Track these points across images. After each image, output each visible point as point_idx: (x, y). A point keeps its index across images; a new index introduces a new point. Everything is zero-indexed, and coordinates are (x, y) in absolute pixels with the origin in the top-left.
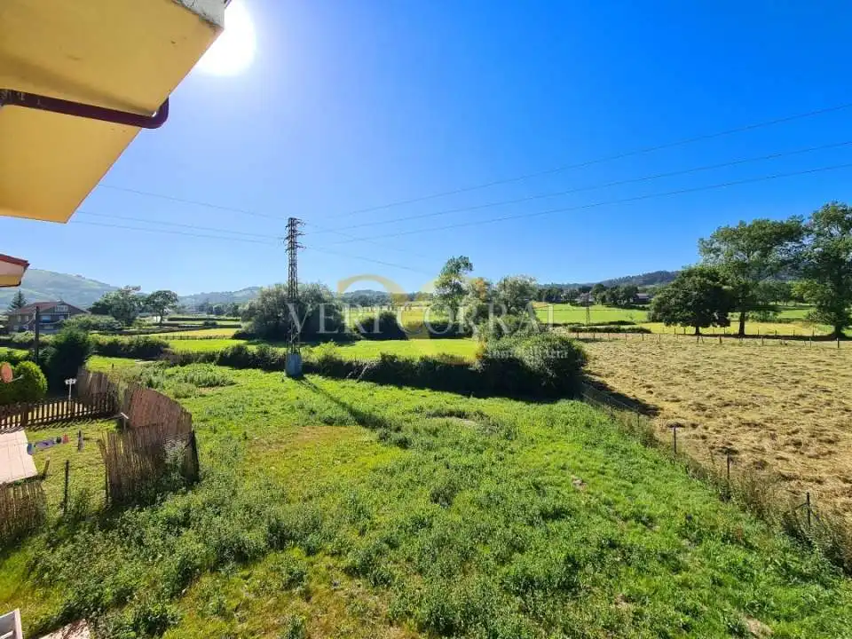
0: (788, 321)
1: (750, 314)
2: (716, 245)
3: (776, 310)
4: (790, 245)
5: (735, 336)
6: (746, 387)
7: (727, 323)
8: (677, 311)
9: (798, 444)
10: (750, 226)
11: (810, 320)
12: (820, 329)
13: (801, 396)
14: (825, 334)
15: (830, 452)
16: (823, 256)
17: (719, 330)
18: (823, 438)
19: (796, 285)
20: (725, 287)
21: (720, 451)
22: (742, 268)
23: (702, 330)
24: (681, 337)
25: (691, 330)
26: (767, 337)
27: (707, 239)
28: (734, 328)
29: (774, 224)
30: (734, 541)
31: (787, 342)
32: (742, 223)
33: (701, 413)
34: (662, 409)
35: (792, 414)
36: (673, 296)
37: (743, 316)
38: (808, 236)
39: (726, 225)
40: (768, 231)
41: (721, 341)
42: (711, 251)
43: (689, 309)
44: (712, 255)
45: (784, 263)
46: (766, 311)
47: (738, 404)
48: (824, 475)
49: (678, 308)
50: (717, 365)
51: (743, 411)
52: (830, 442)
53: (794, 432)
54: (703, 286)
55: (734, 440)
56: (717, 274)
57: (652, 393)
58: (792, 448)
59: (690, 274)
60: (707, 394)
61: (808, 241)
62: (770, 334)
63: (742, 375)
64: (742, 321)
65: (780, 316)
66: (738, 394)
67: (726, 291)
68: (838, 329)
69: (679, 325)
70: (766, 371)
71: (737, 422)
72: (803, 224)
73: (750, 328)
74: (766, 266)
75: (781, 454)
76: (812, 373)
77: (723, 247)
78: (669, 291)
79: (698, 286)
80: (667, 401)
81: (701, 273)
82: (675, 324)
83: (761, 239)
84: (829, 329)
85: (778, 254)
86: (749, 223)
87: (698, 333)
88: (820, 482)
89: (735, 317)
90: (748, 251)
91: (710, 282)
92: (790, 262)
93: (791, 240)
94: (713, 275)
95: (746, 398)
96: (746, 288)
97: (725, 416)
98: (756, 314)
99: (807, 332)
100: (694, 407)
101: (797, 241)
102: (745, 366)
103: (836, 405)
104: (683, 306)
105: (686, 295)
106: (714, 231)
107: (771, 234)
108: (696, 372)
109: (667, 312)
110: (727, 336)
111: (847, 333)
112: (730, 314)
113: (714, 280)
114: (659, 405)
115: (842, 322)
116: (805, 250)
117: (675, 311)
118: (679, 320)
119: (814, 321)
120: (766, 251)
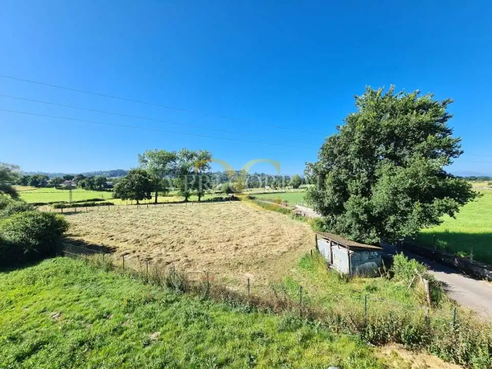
0: (172, 196)
1: (159, 193)
2: (146, 159)
3: (168, 191)
4: (173, 163)
5: (153, 203)
6: (157, 227)
7: (150, 198)
9: (173, 247)
10: (159, 152)
11: (179, 195)
13: (175, 227)
15: (182, 247)
16: (182, 169)
17: (147, 201)
20: (149, 180)
21: (145, 261)
22: (156, 171)
23: (140, 202)
24: (130, 206)
25: (135, 202)
27: (142, 155)
28: (153, 200)
29: (167, 153)
31: (171, 205)
32: (156, 150)
33: (138, 244)
34: (118, 247)
35: (172, 235)
36: (126, 184)
37: (157, 194)
38: (178, 160)
39: (150, 150)
40: (165, 155)
41: (148, 207)
42: (143, 161)
43: (134, 190)
44: (144, 163)
45: (170, 170)
46: (165, 191)
47: (153, 236)
48: (180, 257)
49: (128, 190)
50: (146, 219)
51: (155, 239)
52: (183, 243)
53: (172, 243)
54: (140, 179)
55: (151, 253)
56: (146, 173)
57: (113, 239)
58: (171, 250)
59: (134, 172)
60: (141, 234)
61: (178, 162)
62: (166, 202)
63: (156, 222)
64: (156, 196)
65: (169, 194)
66: (153, 231)
67: (150, 182)
68: (186, 198)
69: (129, 199)
70: (164, 218)
71: (153, 244)
72: (176, 155)
74: (165, 171)
75: (168, 253)
76: (178, 216)
77: (149, 160)
78: (123, 181)
79: (138, 179)
80: (121, 242)
81: (140, 173)
82: (127, 199)
83: (163, 159)
84: (183, 199)
85: (169, 166)
87: (138, 204)
88: (178, 260)
89: (153, 194)
91: (143, 177)
92: (172, 170)
94: (144, 174)
95: (157, 232)
96: (158, 181)
97: (148, 243)
98: (161, 193)
99: (178, 200)
100: (134, 242)
102: (157, 217)
103: (184, 228)
104: (130, 189)
105: (132, 183)
106: (145, 152)
107: (166, 157)
108: (136, 223)
109: (123, 193)
110: (150, 204)
111: (189, 200)
112: (152, 193)
113: (145, 176)
114: (117, 245)
115: (187, 195)
116: (177, 166)
117: (127, 192)
118: (129, 197)
119: (180, 195)
120: (165, 165)
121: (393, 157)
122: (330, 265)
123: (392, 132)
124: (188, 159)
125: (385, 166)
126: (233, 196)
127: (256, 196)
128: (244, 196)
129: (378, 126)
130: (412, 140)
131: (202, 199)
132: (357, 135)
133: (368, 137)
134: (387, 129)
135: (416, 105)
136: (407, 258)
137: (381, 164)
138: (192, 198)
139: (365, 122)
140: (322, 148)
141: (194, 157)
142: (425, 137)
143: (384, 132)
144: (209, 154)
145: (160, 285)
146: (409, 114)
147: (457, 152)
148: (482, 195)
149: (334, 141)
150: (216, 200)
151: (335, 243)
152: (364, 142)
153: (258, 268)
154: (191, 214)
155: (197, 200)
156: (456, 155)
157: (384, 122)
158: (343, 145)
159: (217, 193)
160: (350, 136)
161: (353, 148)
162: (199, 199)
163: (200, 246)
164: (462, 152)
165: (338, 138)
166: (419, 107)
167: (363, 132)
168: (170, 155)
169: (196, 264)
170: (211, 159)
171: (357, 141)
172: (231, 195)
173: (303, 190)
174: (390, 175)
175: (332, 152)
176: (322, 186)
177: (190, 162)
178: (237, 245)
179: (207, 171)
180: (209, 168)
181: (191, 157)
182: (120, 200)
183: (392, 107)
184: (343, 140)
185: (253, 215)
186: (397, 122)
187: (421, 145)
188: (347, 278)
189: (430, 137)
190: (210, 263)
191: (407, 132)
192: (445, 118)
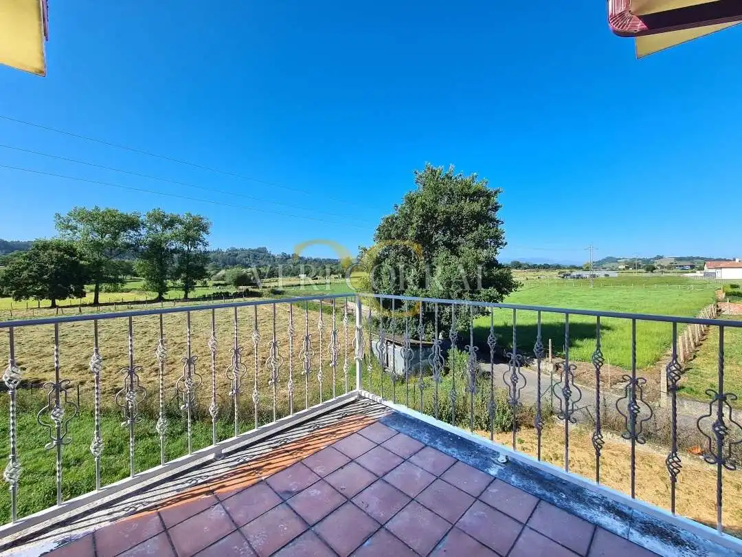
0: (128, 291)
1: (104, 286)
2: (73, 223)
3: (123, 282)
4: (132, 233)
5: (90, 305)
6: (113, 343)
7: (83, 295)
8: (30, 284)
9: (157, 370)
10: (103, 212)
11: (145, 289)
12: (150, 295)
13: (151, 341)
14: (153, 298)
15: (174, 369)
16: (152, 245)
17: (76, 301)
18: (168, 362)
19: (136, 263)
20: (82, 262)
21: (110, 393)
22: (97, 246)
23: (58, 302)
24: (36, 311)
25: (48, 303)
26: (117, 304)
27: (64, 215)
28: (90, 298)
29: (121, 215)
30: (142, 438)
31: (132, 306)
32: (97, 208)
33: (85, 372)
34: (45, 380)
35: (148, 354)
36: (26, 269)
37: (97, 287)
38: (143, 227)
39: (83, 207)
40: (117, 218)
41: (80, 311)
42: (68, 227)
43: (45, 282)
44: (69, 231)
45: (128, 246)
46: (115, 283)
47: (111, 357)
48: (174, 381)
49: (30, 281)
50: (84, 331)
51: (116, 361)
52: (172, 363)
53: (153, 364)
54: (60, 260)
55: (118, 382)
56: (75, 250)
57: (24, 369)
58: (154, 373)
59: (45, 247)
60: (84, 356)
61: (143, 232)
62: (119, 302)
63: (108, 335)
64: (97, 291)
65: (126, 287)
66: (109, 350)
67: (83, 265)
68: (161, 294)
69: (31, 299)
70: (123, 329)
71: (116, 369)
72: (140, 219)
73: (103, 298)
74: (116, 247)
75: (149, 379)
76: (152, 325)
77: (80, 226)
78: (20, 264)
79: (55, 260)
80: (46, 371)
81: (58, 248)
82: (27, 298)
83: (112, 224)
84: (155, 295)
85: (125, 238)
86: (102, 209)
87: (54, 306)
88: (173, 386)
89: (88, 288)
90: (102, 233)
91: (67, 256)
92: (132, 245)
93: (133, 229)
94: (70, 250)
95: (114, 352)
96: (100, 263)
97: (105, 368)
98: (108, 286)
99: (142, 298)
100: (77, 369)
101: (136, 231)
102: (107, 328)
103: (169, 342)
104: (37, 279)
105: (41, 267)
106: (71, 209)
107: (119, 222)
108: (66, 340)
109: (17, 285)
110: (85, 305)
111: (165, 297)
112: (86, 286)
113: (72, 255)
114: (40, 377)
115: (162, 289)
116: (143, 238)
117: (28, 284)
118: (32, 294)
119: (147, 290)
120: (115, 236)
121: (448, 245)
122: (385, 369)
123: (448, 218)
124: (165, 227)
125: (442, 254)
126: (247, 290)
127: (287, 289)
128: (266, 289)
129: (436, 211)
130: (466, 229)
131: (191, 295)
132: (415, 219)
133: (425, 221)
134: (443, 215)
135: (471, 191)
136: (460, 351)
137: (438, 252)
138: (172, 294)
139: (423, 206)
140: (379, 229)
141: (177, 225)
142: (477, 226)
143: (441, 217)
144: (204, 221)
145: (152, 418)
146: (463, 202)
147: (502, 244)
148: (523, 285)
149: (391, 222)
150: (218, 296)
151: (391, 342)
152: (422, 226)
153: (297, 382)
154: (176, 320)
155: (182, 297)
156: (501, 246)
157: (441, 207)
158: (402, 228)
159: (217, 285)
160: (407, 217)
161: (411, 233)
162: (186, 296)
163: (204, 365)
164: (506, 244)
165: (396, 219)
166: (475, 193)
167: (422, 216)
168: (128, 219)
169: (203, 388)
170: (209, 230)
171: (414, 225)
172: (243, 288)
173: (356, 280)
174: (446, 265)
175: (390, 234)
176: (377, 275)
177: (168, 233)
178: (264, 358)
179: (201, 248)
180: (206, 244)
181: (171, 223)
182: (10, 300)
183: (451, 190)
184: (400, 223)
185: (284, 318)
186: (452, 208)
187: (474, 235)
188: (402, 380)
189: (480, 227)
190: (225, 385)
191: (462, 220)
192: (496, 208)
